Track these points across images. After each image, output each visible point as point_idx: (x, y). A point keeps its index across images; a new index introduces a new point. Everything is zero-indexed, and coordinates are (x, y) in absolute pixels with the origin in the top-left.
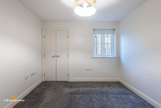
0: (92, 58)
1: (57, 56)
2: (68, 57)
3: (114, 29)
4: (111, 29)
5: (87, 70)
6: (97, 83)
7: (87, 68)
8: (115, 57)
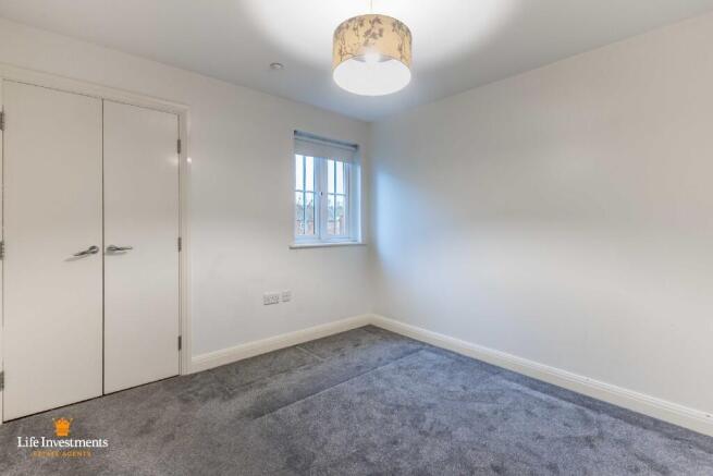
0: (291, 248)
1: (113, 250)
2: (180, 249)
3: (356, 146)
4: (348, 145)
5: (270, 301)
6: (311, 345)
7: (272, 293)
8: (360, 241)
